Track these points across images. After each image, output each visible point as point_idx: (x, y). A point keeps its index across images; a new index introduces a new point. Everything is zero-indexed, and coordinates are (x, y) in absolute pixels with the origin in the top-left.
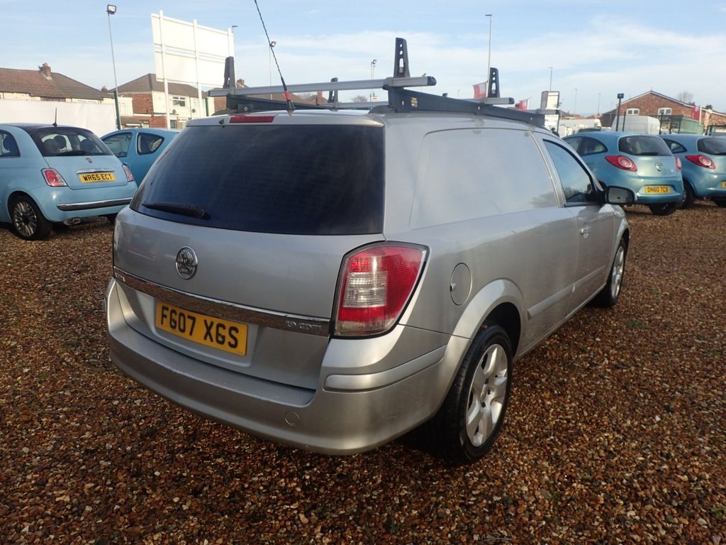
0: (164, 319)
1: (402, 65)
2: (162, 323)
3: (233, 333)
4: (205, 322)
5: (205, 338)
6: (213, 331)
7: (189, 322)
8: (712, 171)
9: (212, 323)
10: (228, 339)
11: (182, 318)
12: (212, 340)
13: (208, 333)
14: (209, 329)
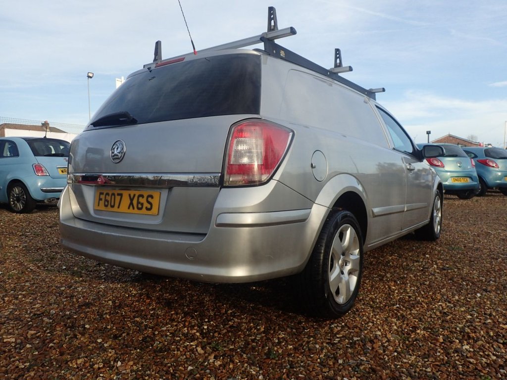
0: (100, 201)
1: (273, 23)
2: (99, 205)
3: (150, 199)
4: (130, 195)
5: (129, 208)
6: (135, 202)
7: (118, 198)
8: (497, 169)
9: (134, 195)
10: (146, 205)
11: (113, 197)
12: (134, 208)
13: (131, 204)
14: (132, 200)
